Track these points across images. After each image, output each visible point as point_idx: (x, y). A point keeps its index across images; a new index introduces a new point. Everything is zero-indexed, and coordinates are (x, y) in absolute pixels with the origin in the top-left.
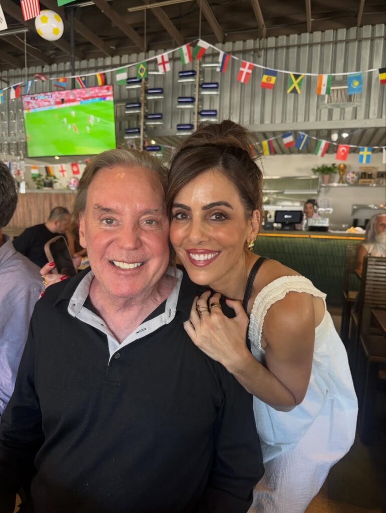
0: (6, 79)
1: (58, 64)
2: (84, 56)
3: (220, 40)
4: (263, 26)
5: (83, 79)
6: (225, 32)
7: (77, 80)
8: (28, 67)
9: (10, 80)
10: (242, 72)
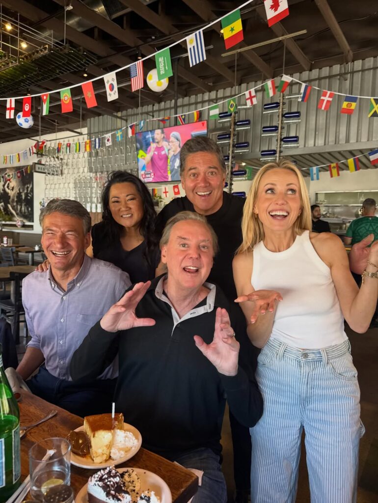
0: (125, 118)
1: (165, 102)
2: (186, 94)
3: (306, 69)
4: (349, 52)
5: (183, 117)
6: (312, 61)
7: (178, 118)
8: (142, 106)
9: (128, 118)
10: (323, 100)
